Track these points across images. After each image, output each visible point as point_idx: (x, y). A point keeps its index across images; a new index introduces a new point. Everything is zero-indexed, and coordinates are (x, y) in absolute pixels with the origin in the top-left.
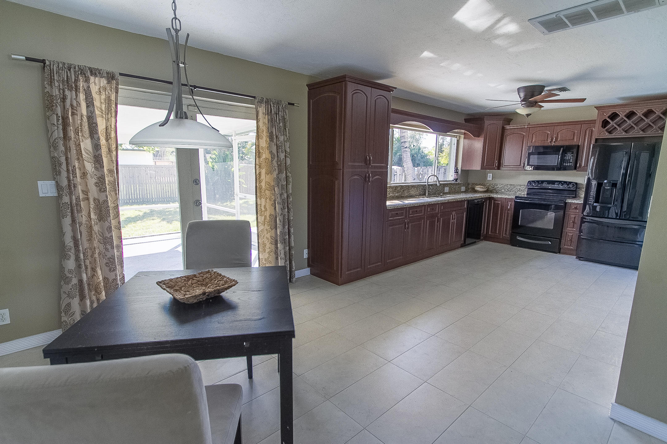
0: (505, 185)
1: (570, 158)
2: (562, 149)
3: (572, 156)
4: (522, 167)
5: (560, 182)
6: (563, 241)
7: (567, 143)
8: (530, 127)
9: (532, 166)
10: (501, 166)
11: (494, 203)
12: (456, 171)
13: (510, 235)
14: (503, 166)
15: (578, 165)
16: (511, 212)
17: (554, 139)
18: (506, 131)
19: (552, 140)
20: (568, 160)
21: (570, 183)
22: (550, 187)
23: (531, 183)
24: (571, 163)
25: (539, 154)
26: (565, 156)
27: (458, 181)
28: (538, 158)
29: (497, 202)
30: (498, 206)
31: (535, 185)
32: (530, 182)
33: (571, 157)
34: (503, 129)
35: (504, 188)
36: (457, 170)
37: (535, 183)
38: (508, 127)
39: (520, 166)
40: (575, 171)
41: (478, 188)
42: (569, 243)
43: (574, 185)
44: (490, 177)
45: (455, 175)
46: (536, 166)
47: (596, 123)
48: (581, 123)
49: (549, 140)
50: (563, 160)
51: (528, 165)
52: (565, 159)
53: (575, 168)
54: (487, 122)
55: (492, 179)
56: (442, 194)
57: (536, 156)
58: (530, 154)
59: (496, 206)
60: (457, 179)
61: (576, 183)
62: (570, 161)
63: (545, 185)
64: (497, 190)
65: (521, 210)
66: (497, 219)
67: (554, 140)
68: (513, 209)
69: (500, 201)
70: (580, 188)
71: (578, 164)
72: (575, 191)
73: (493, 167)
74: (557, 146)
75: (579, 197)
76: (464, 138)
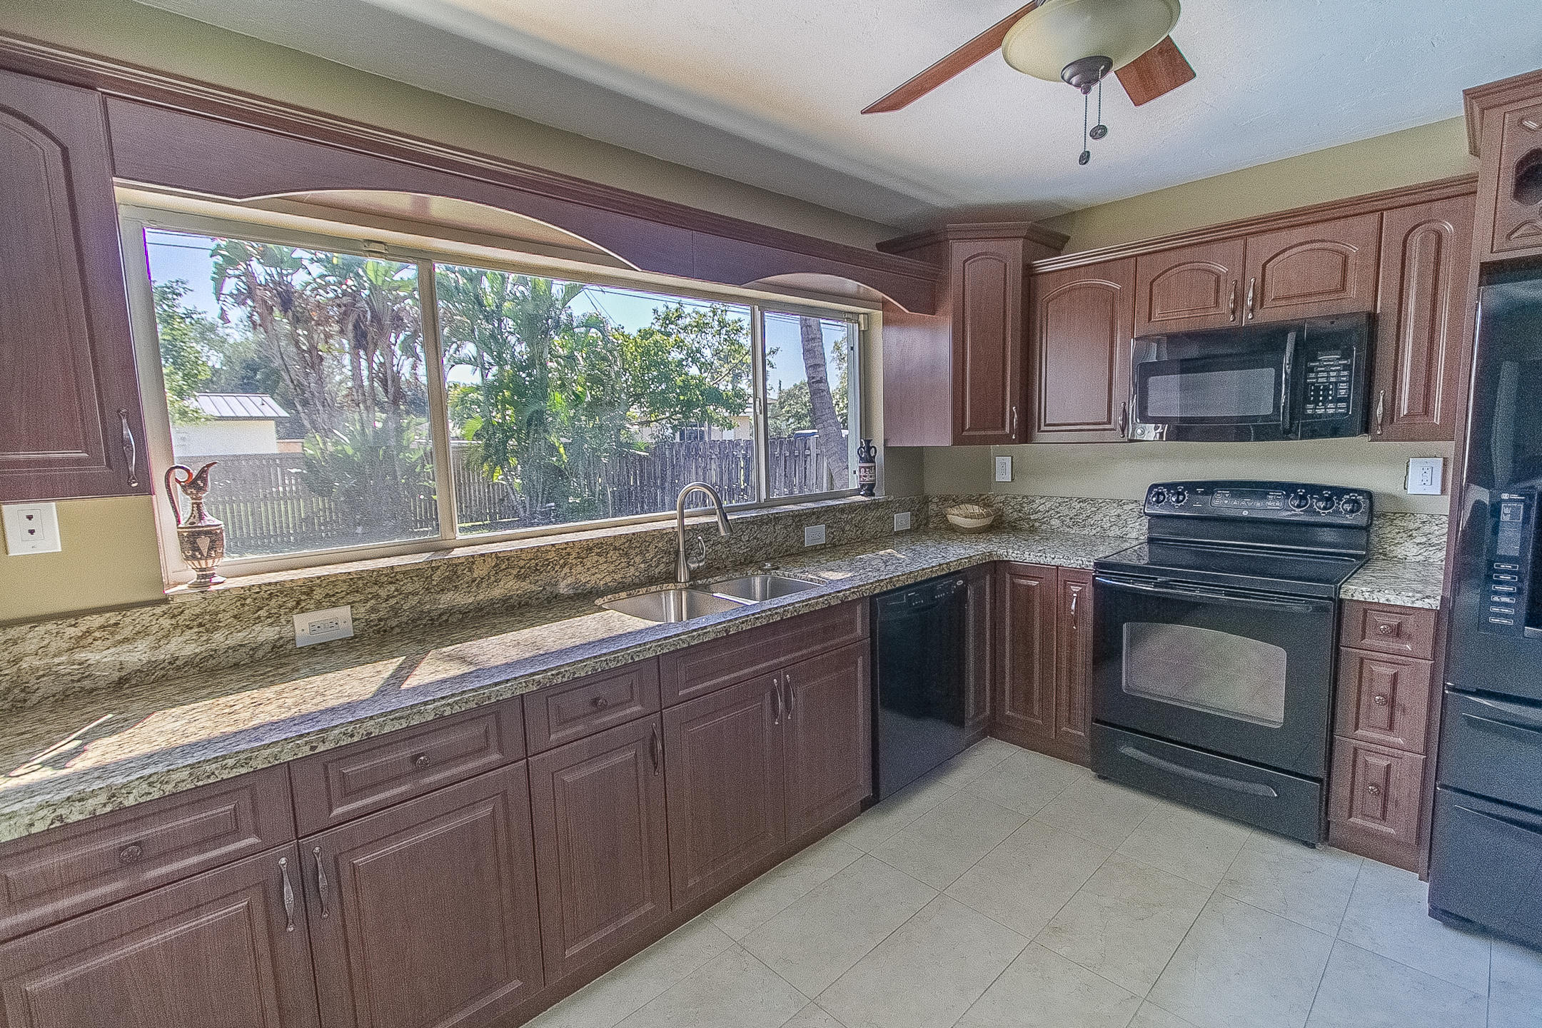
0: (1060, 500)
1: (1332, 380)
2: (1291, 337)
3: (1346, 367)
4: (1119, 428)
5: (1289, 489)
6: (1340, 791)
7: (1311, 310)
8: (1136, 256)
9: (1156, 420)
10: (1033, 426)
11: (1013, 585)
12: (867, 455)
13: (1088, 730)
14: (1043, 428)
15: (1379, 411)
16: (1085, 631)
17: (1251, 295)
18: (1040, 279)
19: (1239, 300)
20: (1326, 389)
21: (1339, 492)
22: (1245, 513)
23: (1162, 493)
24: (1341, 400)
25: (1187, 366)
26: (1311, 370)
27: (879, 495)
28: (1184, 388)
29: (1024, 582)
30: (1029, 601)
31: (1178, 501)
32: (1157, 491)
33: (1339, 371)
34: (1029, 273)
35: (1058, 513)
36: (869, 448)
37: (1179, 494)
38: (1048, 265)
39: (1110, 423)
40: (1363, 440)
41: (957, 517)
42: (1375, 806)
43: (1356, 501)
44: (1003, 469)
45: (863, 470)
46: (1176, 424)
47: (1475, 192)
48: (1379, 205)
49: (1227, 302)
50: (1301, 392)
51: (1145, 419)
52: (1313, 384)
53: (1366, 428)
54: (959, 251)
55: (1012, 480)
56: (768, 565)
57: (1175, 379)
58: (1145, 371)
59: (1024, 599)
60: (873, 485)
61: (1369, 495)
62: (1336, 389)
63: (1222, 504)
64: (1035, 520)
65: (1125, 625)
66: (1029, 656)
67: (1250, 303)
68: (1090, 617)
69: (1034, 578)
70: (1384, 515)
71: (1381, 404)
72: (1366, 529)
73: (1000, 432)
74: (1267, 326)
75: (1385, 555)
76: (887, 322)
